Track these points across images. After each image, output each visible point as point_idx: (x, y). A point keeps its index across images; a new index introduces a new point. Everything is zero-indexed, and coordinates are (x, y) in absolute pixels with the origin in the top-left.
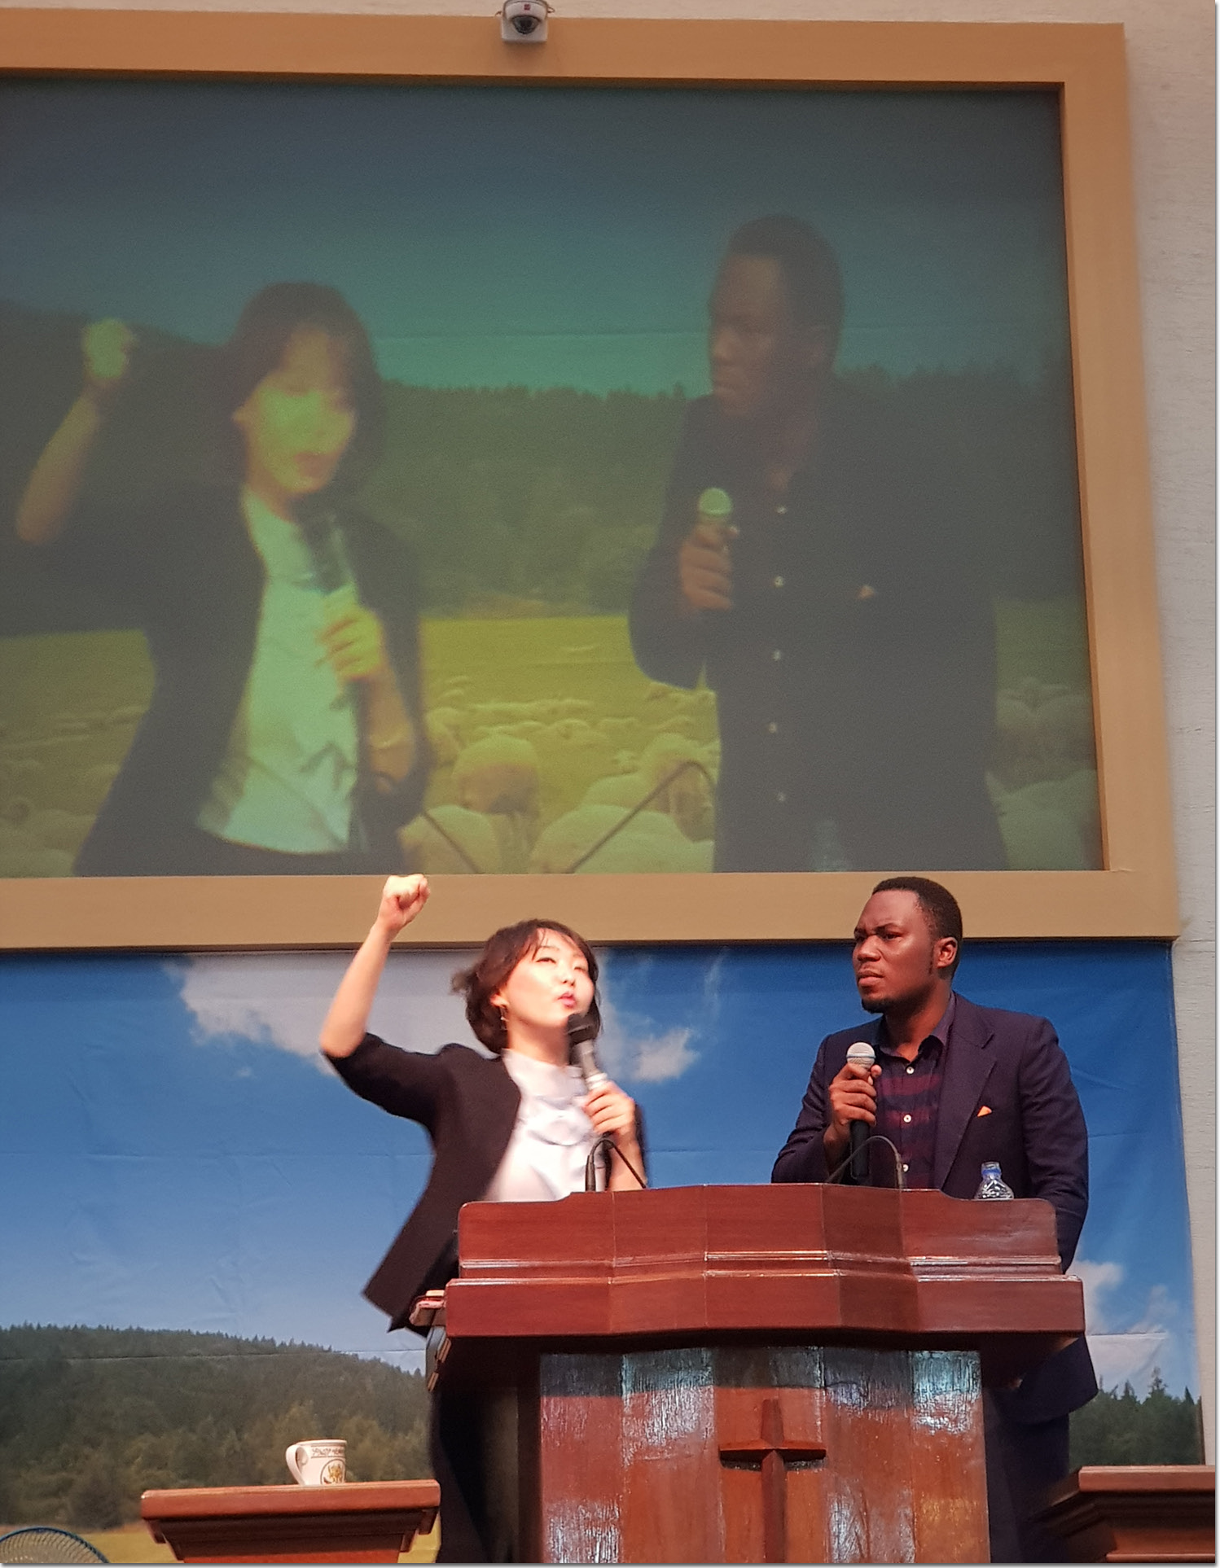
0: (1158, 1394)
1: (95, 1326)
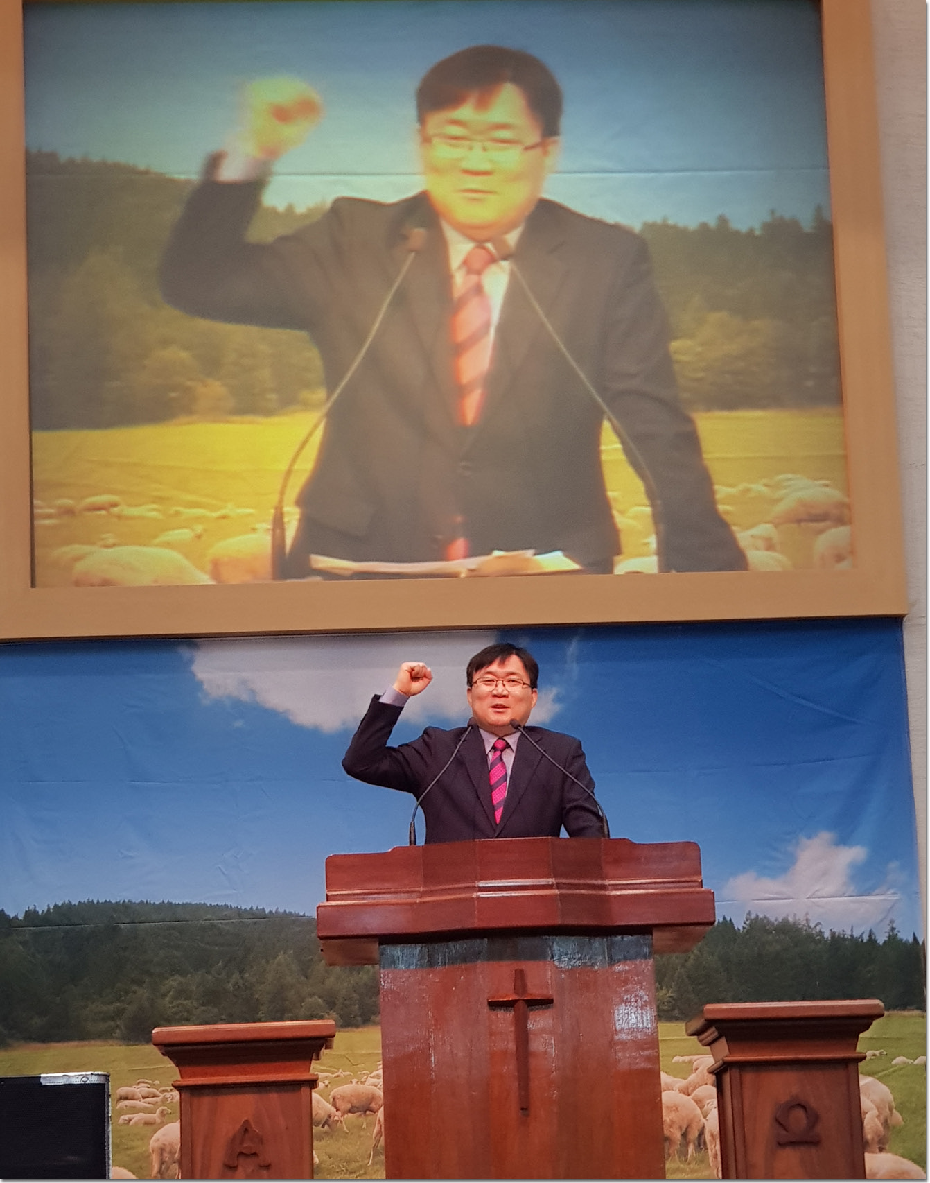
0: (893, 939)
1: (138, 901)
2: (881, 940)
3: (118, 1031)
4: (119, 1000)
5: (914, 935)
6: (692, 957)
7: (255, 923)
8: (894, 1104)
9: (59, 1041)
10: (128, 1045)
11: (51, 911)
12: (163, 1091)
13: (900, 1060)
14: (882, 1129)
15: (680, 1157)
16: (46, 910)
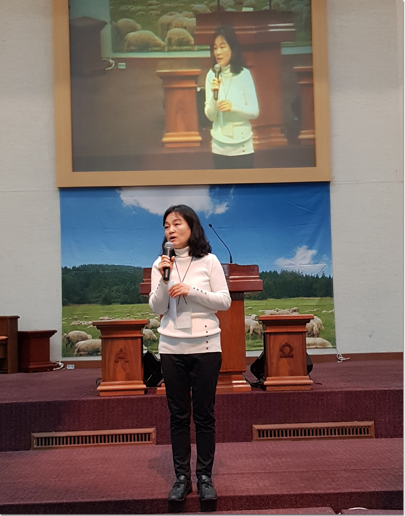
0: (323, 276)
1: (105, 264)
2: (320, 277)
3: (100, 301)
4: (100, 293)
5: (330, 276)
6: (265, 282)
7: (139, 271)
8: (322, 324)
9: (82, 304)
10: (102, 305)
11: (80, 267)
12: (113, 318)
13: (324, 311)
14: (318, 330)
15: (260, 338)
16: (78, 266)
